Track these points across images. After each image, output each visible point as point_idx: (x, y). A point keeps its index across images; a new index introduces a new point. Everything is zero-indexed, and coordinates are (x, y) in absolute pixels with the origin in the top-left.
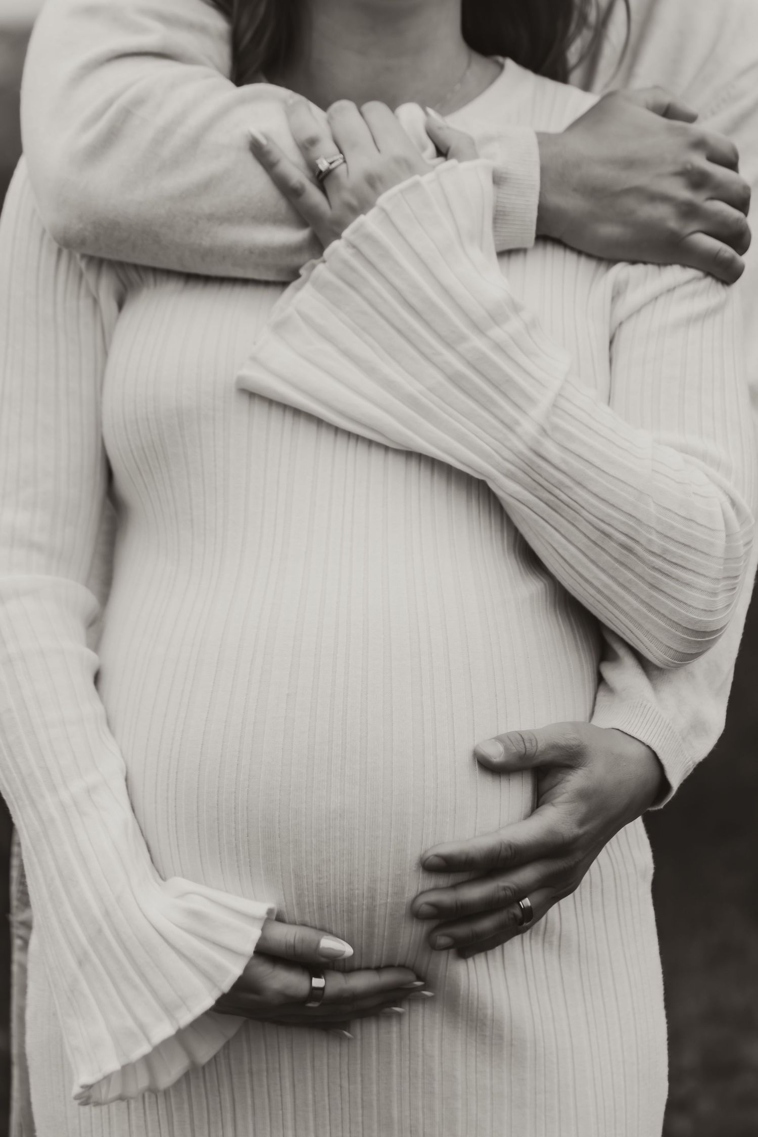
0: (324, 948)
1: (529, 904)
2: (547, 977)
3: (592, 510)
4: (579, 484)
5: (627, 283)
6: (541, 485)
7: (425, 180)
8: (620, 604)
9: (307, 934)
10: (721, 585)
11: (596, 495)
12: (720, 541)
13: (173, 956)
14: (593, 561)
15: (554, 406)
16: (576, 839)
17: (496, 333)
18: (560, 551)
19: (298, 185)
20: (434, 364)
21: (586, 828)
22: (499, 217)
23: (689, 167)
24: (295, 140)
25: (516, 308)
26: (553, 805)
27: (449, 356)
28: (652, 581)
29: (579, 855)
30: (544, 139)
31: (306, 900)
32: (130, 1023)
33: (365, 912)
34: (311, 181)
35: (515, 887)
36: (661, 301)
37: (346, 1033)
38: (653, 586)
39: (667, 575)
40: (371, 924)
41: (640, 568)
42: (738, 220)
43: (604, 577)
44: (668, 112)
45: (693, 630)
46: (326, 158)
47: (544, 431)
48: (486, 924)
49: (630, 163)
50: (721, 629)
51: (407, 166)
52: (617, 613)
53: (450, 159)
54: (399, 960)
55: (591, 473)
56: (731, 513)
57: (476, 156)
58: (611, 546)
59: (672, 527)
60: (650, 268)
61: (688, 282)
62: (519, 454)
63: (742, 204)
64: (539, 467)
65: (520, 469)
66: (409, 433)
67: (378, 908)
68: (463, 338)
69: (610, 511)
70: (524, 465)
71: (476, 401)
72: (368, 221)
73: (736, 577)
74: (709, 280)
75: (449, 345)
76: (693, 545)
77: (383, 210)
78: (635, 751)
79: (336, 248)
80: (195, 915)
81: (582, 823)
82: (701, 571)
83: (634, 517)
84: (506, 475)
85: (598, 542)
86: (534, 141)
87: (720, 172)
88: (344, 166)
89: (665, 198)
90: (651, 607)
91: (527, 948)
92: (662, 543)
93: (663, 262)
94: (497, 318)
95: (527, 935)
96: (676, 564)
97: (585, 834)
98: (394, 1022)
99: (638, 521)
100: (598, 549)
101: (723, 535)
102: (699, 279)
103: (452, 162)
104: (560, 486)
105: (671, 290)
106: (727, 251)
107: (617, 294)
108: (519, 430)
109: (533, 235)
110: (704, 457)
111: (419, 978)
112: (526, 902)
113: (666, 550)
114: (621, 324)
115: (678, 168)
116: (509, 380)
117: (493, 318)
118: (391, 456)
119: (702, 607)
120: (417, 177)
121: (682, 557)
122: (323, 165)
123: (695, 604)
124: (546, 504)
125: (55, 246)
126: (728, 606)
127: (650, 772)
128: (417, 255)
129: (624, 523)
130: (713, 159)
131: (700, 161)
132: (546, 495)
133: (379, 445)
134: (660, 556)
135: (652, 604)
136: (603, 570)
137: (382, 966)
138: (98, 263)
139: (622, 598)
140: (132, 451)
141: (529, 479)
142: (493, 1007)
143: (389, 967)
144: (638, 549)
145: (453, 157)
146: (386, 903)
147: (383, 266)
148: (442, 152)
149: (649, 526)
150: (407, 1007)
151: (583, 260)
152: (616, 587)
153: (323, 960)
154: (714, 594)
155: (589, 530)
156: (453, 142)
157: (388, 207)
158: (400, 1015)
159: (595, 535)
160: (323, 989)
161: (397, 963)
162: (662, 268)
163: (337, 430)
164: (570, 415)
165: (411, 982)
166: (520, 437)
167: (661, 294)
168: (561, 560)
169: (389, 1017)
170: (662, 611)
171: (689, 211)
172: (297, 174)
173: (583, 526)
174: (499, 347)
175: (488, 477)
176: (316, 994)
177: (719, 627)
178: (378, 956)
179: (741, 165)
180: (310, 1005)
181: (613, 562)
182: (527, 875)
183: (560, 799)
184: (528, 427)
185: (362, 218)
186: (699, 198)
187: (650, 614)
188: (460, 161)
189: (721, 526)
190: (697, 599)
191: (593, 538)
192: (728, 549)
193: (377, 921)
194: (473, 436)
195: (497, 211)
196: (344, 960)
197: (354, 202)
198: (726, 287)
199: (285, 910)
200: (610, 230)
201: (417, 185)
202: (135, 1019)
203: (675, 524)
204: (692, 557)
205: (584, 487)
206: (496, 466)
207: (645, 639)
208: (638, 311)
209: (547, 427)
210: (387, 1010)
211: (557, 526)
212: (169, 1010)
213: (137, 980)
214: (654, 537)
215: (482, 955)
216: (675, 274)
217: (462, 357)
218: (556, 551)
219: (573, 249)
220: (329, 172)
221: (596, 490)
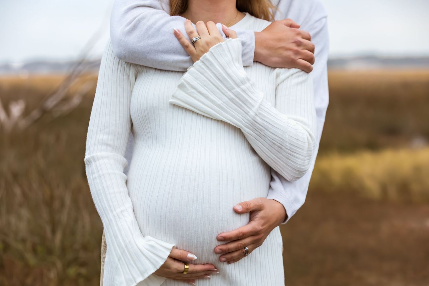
0: (188, 257)
1: (248, 249)
2: (251, 270)
3: (270, 137)
4: (267, 129)
5: (280, 73)
6: (256, 130)
7: (223, 43)
8: (278, 163)
9: (184, 252)
10: (306, 158)
11: (271, 133)
12: (306, 145)
13: (144, 258)
14: (270, 151)
15: (259, 107)
16: (261, 230)
17: (243, 87)
18: (261, 148)
19: (187, 45)
20: (225, 96)
21: (264, 227)
22: (244, 54)
23: (296, 40)
24: (186, 32)
25: (248, 80)
26: (254, 221)
27: (230, 93)
28: (287, 157)
29: (262, 235)
30: (256, 33)
31: (185, 244)
32: (131, 277)
33: (201, 248)
34: (191, 44)
35: (243, 244)
36: (290, 79)
37: (194, 284)
38: (287, 158)
39: (291, 155)
40: (202, 252)
41: (284, 153)
42: (311, 55)
43: (273, 156)
44: (291, 26)
45: (298, 171)
46: (195, 38)
47: (256, 115)
48: (235, 254)
49: (280, 40)
50: (307, 170)
51: (218, 40)
52: (277, 165)
53: (229, 38)
54: (210, 262)
55: (270, 126)
56: (310, 138)
57: (237, 37)
58: (275, 147)
59: (293, 142)
60: (286, 69)
61: (297, 72)
62: (249, 121)
63: (312, 50)
64: (255, 125)
65: (250, 125)
66: (219, 115)
67: (204, 247)
68: (234, 88)
69: (275, 137)
70: (251, 124)
71: (237, 106)
72: (207, 55)
73: (311, 156)
74: (303, 72)
75: (230, 90)
76: (299, 147)
77: (211, 52)
78: (278, 206)
79: (198, 63)
80: (152, 246)
81: (263, 225)
82: (301, 154)
83: (282, 139)
84: (246, 127)
85: (272, 146)
86: (254, 34)
87: (306, 41)
88: (200, 39)
89: (290, 49)
90: (287, 164)
91: (246, 261)
92: (289, 146)
93: (289, 68)
94: (243, 83)
95: (246, 257)
96: (294, 152)
97: (263, 229)
98: (208, 281)
99: (283, 140)
100: (272, 148)
101: (307, 144)
102: (300, 72)
103: (230, 39)
104: (261, 130)
105: (292, 75)
106: (308, 64)
107: (277, 76)
108: (249, 114)
109: (253, 61)
110: (302, 122)
111: (215, 268)
112: (247, 248)
113: (291, 148)
114: (279, 85)
115: (293, 41)
116: (246, 100)
117: (242, 83)
118: (213, 121)
119: (301, 164)
120: (221, 43)
121: (296, 150)
122: (194, 39)
123: (299, 163)
124: (257, 135)
125: (118, 60)
126: (309, 164)
127: (283, 212)
128: (221, 65)
129: (279, 140)
130: (303, 38)
131: (299, 39)
132: (257, 133)
133: (209, 118)
134: (289, 150)
135: (287, 163)
136: (273, 154)
137: (205, 263)
138: (130, 64)
139: (279, 162)
140: (139, 118)
141: (253, 128)
142: (235, 278)
143: (207, 264)
144: (283, 148)
145: (230, 37)
146: (207, 246)
147: (211, 68)
148: (227, 36)
149: (286, 141)
150: (211, 276)
151: (267, 67)
152: (277, 159)
153: (188, 260)
154: (304, 160)
155: (269, 142)
156: (230, 33)
157: (212, 51)
158: (209, 279)
159: (271, 144)
160: (188, 269)
161: (209, 263)
162: (289, 69)
163: (198, 114)
164: (264, 110)
165: (213, 269)
166: (250, 116)
167: (290, 76)
168: (261, 151)
169: (206, 279)
170: (290, 165)
171: (297, 53)
172: (187, 42)
173: (268, 141)
174: (243, 91)
175: (241, 127)
176: (186, 270)
177: (305, 170)
178: (204, 260)
179: (311, 40)
180: (184, 273)
181: (276, 151)
182: (247, 240)
183: (256, 219)
184: (252, 113)
185: (205, 54)
186: (300, 49)
187: (286, 166)
188: (232, 39)
189: (307, 141)
190: (300, 162)
191: (270, 145)
192: (308, 148)
193: (204, 251)
194: (236, 116)
195: (243, 53)
196: (194, 260)
197: (203, 50)
198: (308, 74)
199: (178, 246)
200: (275, 59)
201: (221, 45)
202: (132, 276)
203: (293, 140)
204: (298, 150)
205: (268, 130)
206: (243, 124)
207: (285, 173)
208: (283, 81)
209: (257, 114)
210: (206, 277)
211: (260, 141)
212: (142, 274)
213: (134, 265)
214: (288, 144)
215: (233, 264)
216: (293, 70)
217: (233, 93)
218: (260, 148)
219: (264, 65)
220: (196, 41)
221: (271, 131)
